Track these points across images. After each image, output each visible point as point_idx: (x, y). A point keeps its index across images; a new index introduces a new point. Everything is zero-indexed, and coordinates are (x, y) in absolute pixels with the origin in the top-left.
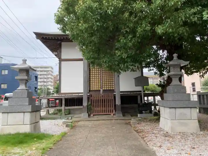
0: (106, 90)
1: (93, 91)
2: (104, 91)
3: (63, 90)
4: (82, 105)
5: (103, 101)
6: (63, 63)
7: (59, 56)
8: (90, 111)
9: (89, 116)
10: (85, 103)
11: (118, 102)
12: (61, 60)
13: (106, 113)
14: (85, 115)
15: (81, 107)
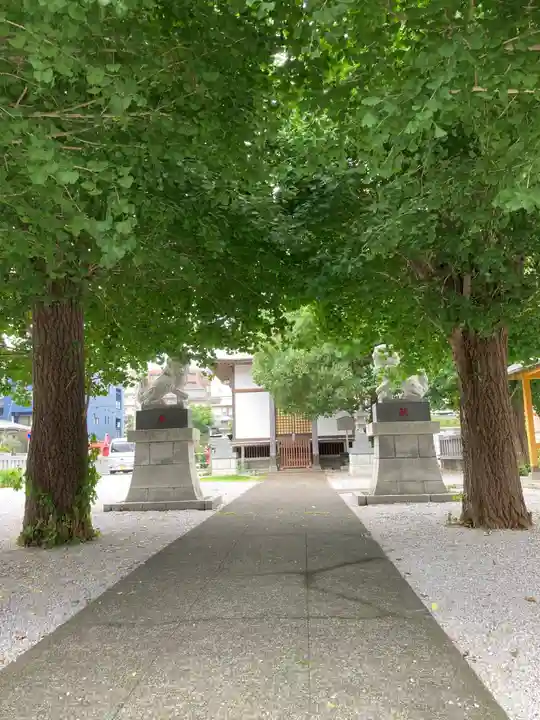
0: (301, 434)
1: (281, 435)
2: (297, 435)
3: (239, 435)
4: (268, 456)
5: (297, 450)
6: (237, 395)
7: (232, 385)
8: (280, 462)
9: (279, 469)
10: (273, 453)
11: (316, 451)
12: (234, 391)
13: (301, 466)
14: (273, 468)
15: (267, 458)
